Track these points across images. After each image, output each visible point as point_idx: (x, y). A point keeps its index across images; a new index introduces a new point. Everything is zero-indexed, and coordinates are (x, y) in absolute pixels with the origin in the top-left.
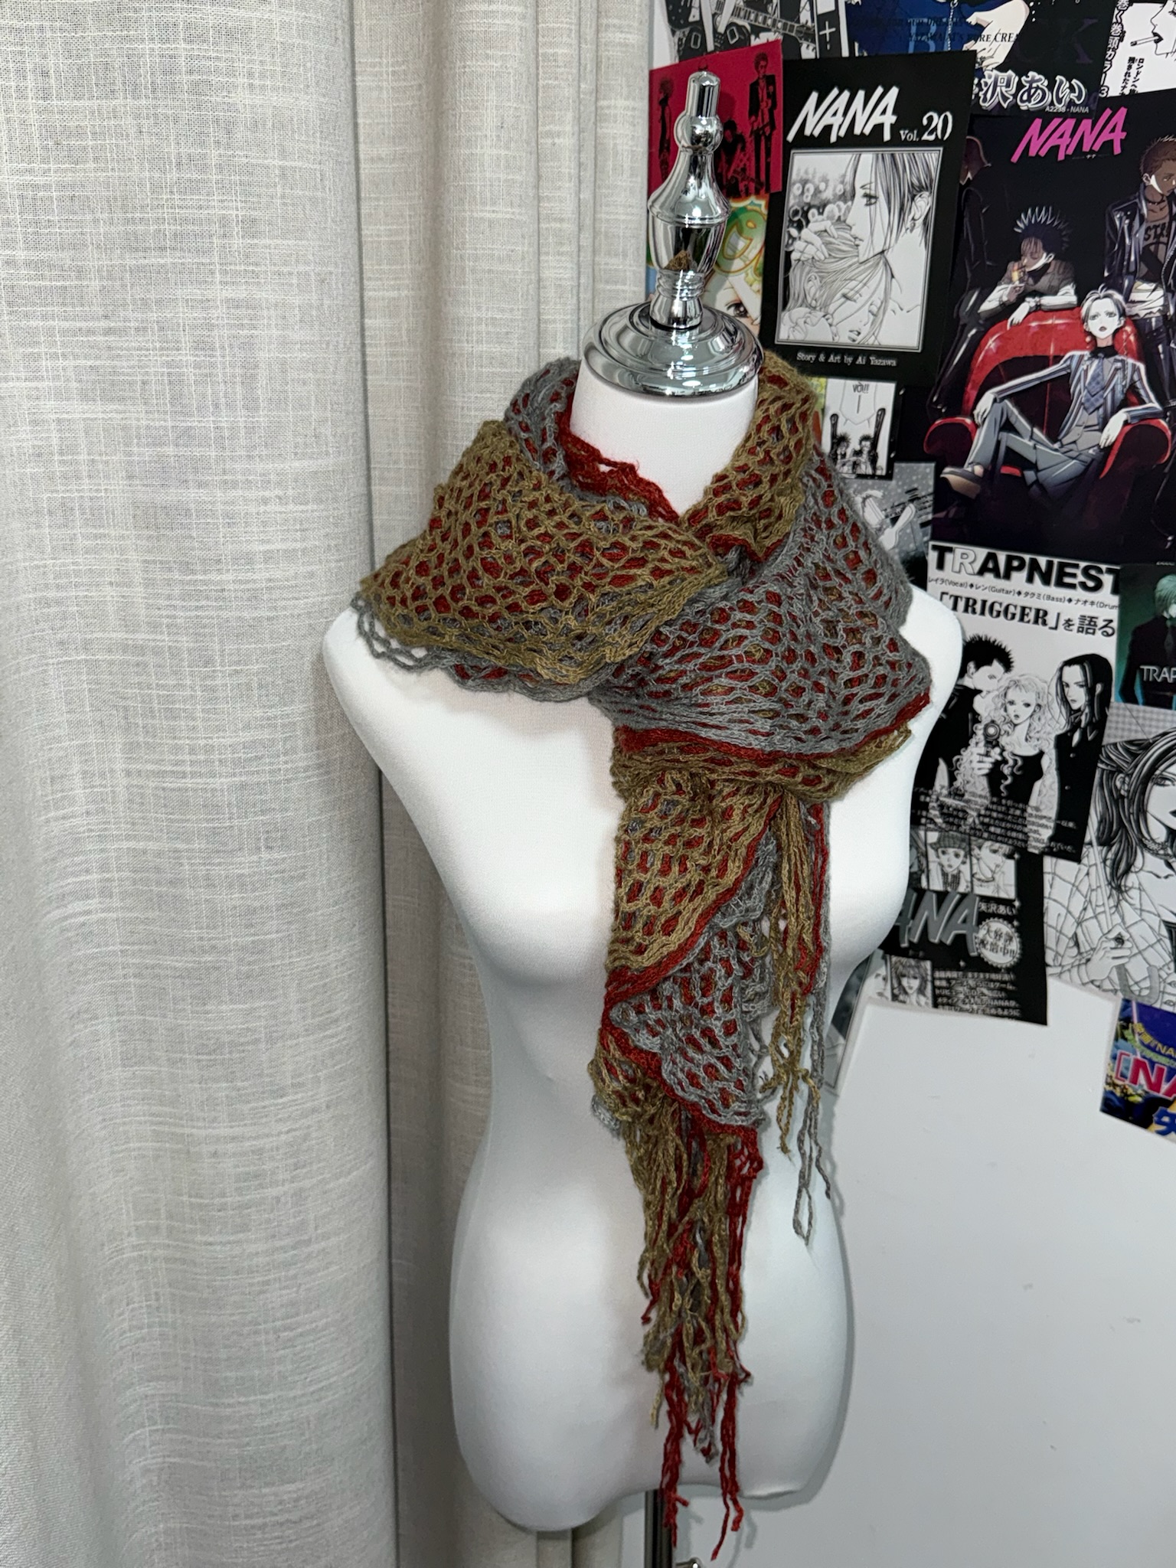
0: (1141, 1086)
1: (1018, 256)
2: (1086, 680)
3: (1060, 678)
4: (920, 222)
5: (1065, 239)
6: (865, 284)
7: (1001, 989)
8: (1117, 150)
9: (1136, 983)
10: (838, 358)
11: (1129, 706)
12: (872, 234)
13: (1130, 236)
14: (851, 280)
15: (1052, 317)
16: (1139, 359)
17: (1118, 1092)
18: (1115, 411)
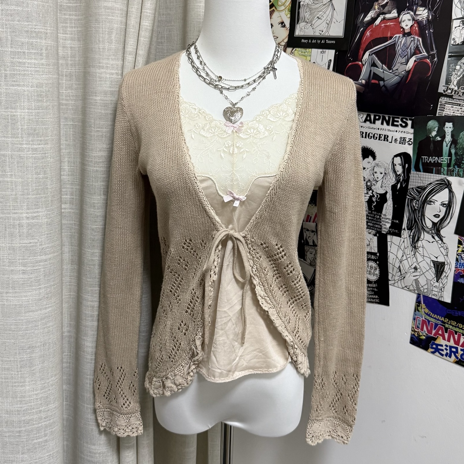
0: (425, 332)
2: (402, 163)
3: (393, 162)
6: (325, 13)
7: (372, 291)
9: (422, 287)
10: (315, 41)
11: (418, 173)
14: (320, 11)
15: (389, 22)
16: (420, 36)
17: (416, 334)
18: (411, 56)
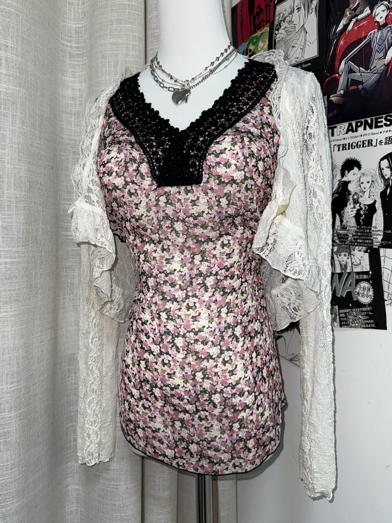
1: (348, 6)
6: (298, 40)
7: (367, 315)
12: (299, 21)
14: (294, 40)
15: (362, 22)
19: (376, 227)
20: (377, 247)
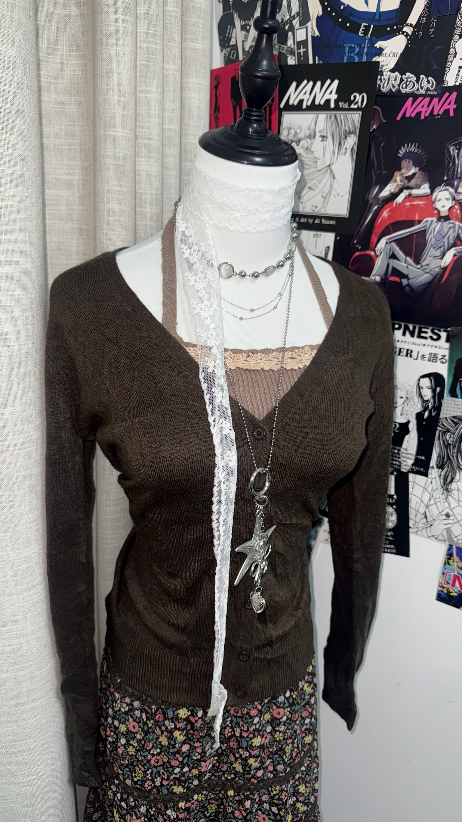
0: (457, 588)
1: (400, 169)
2: (432, 386)
3: (418, 384)
4: (349, 150)
5: (424, 160)
6: (320, 182)
7: (386, 539)
8: (452, 114)
9: (456, 537)
10: (305, 220)
11: (454, 399)
12: (324, 156)
13: (458, 158)
14: (313, 179)
15: (417, 200)
17: (445, 591)
18: (449, 249)
19: (406, 450)
20: (405, 471)
